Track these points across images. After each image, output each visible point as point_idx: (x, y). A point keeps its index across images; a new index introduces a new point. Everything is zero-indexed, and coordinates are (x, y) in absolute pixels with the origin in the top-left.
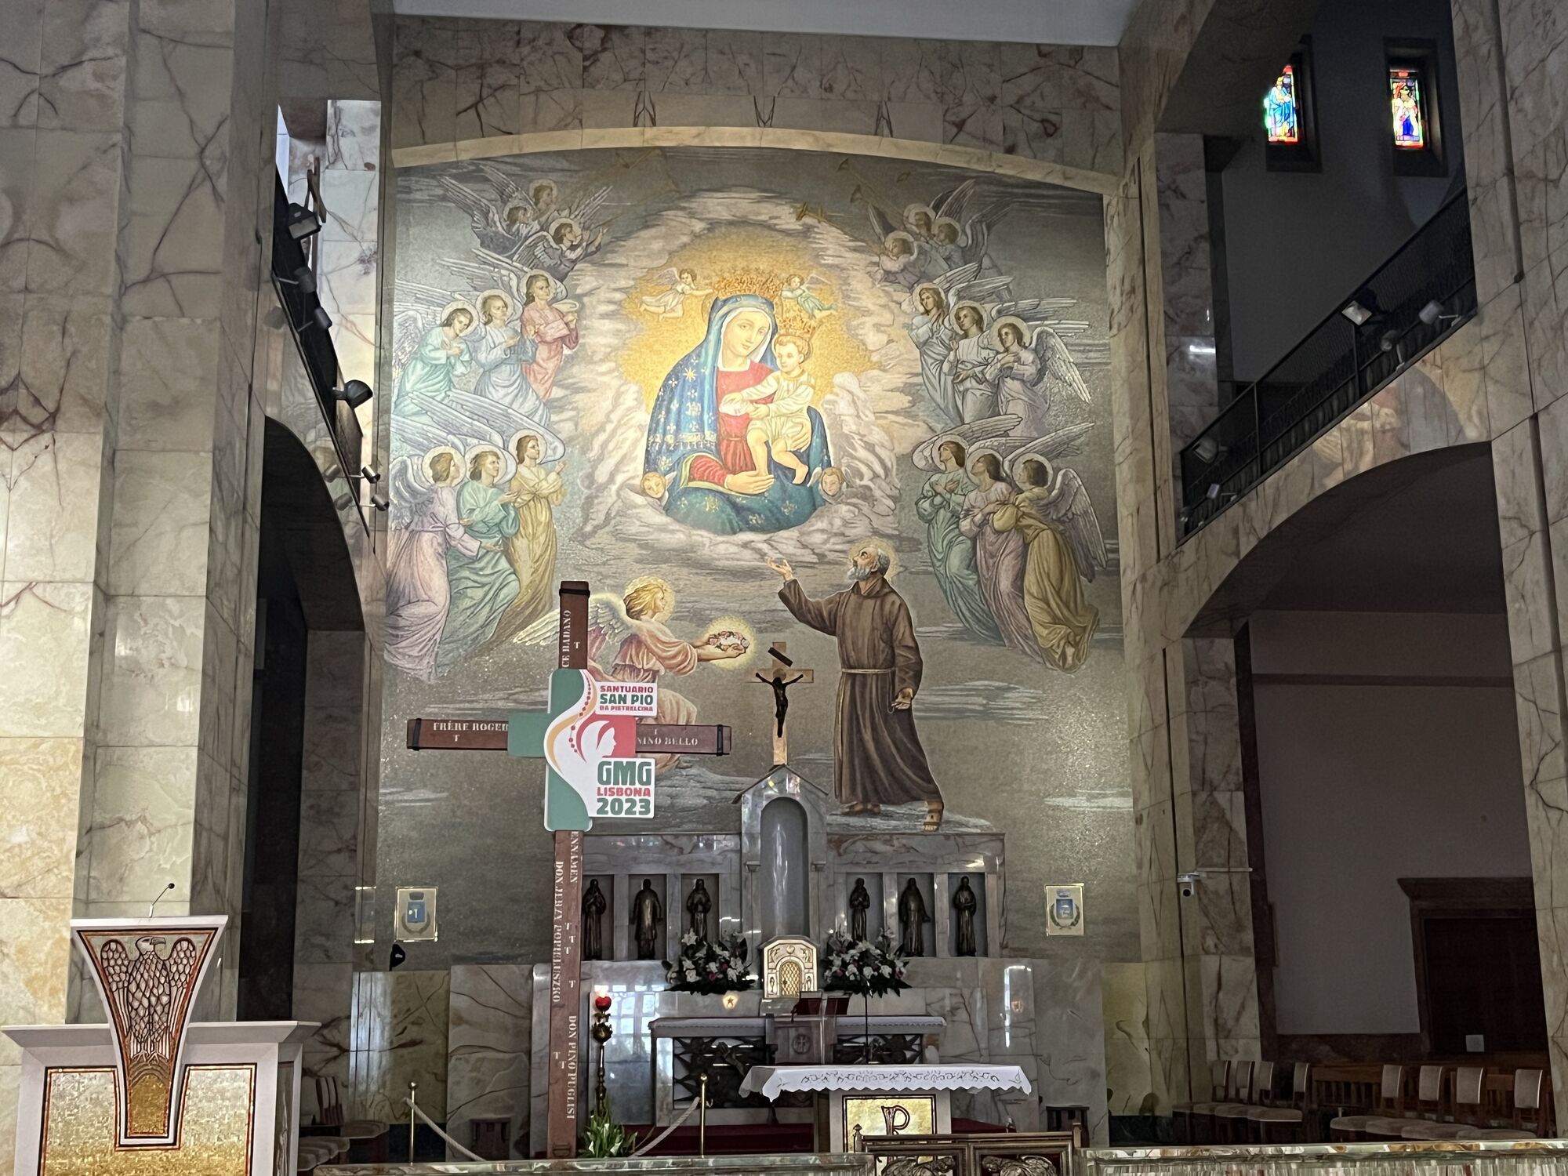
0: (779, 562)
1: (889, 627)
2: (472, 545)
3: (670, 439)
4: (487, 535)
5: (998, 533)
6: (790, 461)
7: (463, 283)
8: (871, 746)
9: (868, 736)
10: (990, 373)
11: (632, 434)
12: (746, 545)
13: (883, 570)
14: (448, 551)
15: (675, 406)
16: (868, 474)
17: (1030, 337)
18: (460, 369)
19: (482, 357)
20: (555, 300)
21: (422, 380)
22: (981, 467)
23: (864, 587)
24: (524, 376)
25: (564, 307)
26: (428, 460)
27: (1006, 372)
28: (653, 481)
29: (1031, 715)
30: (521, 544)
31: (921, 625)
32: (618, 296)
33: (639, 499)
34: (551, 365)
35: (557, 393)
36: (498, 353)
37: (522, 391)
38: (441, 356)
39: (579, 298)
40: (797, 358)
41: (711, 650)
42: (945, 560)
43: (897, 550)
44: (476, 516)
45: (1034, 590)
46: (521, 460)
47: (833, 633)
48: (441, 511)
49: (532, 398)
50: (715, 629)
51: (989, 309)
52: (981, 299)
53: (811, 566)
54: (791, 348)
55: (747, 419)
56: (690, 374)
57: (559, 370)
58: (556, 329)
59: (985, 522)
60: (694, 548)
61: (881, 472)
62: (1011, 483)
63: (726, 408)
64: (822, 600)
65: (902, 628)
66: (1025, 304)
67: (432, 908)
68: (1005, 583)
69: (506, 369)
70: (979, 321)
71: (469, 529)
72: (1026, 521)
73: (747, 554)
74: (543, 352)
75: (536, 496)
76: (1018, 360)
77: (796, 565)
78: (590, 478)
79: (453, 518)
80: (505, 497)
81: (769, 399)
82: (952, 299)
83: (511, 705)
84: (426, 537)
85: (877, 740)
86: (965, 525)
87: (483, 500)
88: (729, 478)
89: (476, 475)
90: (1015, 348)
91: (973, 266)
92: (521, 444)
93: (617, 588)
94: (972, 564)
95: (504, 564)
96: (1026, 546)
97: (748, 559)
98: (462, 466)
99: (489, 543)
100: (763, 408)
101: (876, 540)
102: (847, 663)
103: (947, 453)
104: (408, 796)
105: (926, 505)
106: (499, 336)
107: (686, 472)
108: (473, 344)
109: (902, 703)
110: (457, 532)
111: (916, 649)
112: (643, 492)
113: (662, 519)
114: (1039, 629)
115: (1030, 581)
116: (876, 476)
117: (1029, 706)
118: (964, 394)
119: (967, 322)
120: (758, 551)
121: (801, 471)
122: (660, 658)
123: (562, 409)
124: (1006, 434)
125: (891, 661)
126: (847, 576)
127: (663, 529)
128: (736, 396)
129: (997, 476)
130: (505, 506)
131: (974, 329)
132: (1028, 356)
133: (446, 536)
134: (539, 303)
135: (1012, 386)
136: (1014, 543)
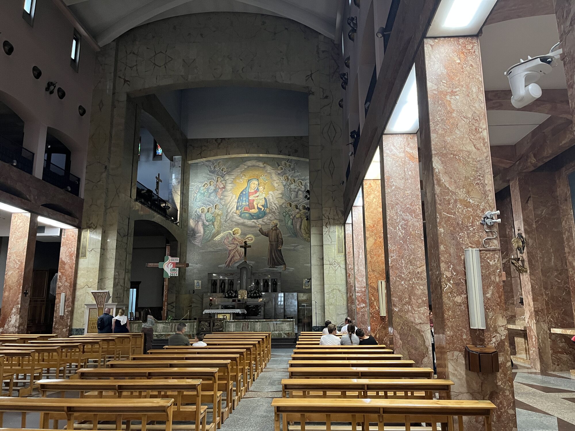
0: (259, 225)
1: (278, 236)
2: (208, 223)
3: (240, 204)
4: (210, 222)
5: (297, 218)
6: (261, 207)
7: (207, 179)
8: (274, 256)
9: (273, 254)
10: (296, 190)
11: (234, 203)
12: (253, 222)
13: (277, 226)
14: (204, 225)
15: (241, 198)
16: (274, 209)
17: (304, 184)
18: (206, 194)
19: (209, 191)
20: (222, 181)
21: (199, 196)
22: (294, 207)
23: (273, 228)
24: (216, 194)
25: (223, 182)
26: (200, 209)
27: (299, 190)
28: (238, 211)
29: (302, 250)
30: (215, 223)
31: (283, 234)
32: (232, 180)
33: (235, 215)
34: (221, 192)
35: (222, 197)
36: (212, 191)
37: (216, 197)
38: (203, 192)
39: (226, 180)
40: (262, 189)
41: (247, 240)
42: (287, 223)
43: (279, 222)
44: (208, 218)
45: (303, 228)
46: (216, 209)
47: (267, 236)
48: (202, 218)
49: (217, 198)
50: (248, 236)
51: (296, 179)
52: (295, 177)
53: (264, 225)
54: (261, 187)
55: (254, 200)
56: (244, 193)
57: (222, 193)
58: (222, 186)
59: (295, 216)
60: (244, 223)
61: (276, 208)
62: (299, 209)
63: (250, 198)
64: (266, 231)
65: (280, 235)
66: (303, 178)
67: (200, 284)
68: (298, 227)
69: (213, 193)
70: (294, 181)
71: (207, 221)
72: (302, 216)
73: (253, 223)
74: (219, 190)
75: (218, 215)
76: (301, 188)
77: (262, 225)
78: (227, 211)
79: (204, 219)
80: (213, 215)
81: (258, 196)
82: (290, 178)
83: (213, 250)
84: (200, 222)
85: (275, 255)
86: (291, 217)
87: (209, 216)
88: (250, 210)
89: (208, 211)
90: (301, 185)
91: (294, 171)
92: (216, 206)
93: (232, 230)
94: (292, 224)
95: (213, 226)
96: (302, 220)
97: (253, 224)
98: (206, 210)
99: (210, 223)
100: (256, 198)
101: (276, 220)
102: (270, 242)
103: (288, 205)
104: (197, 265)
105: (284, 214)
106: (212, 188)
107: (243, 210)
108: (208, 189)
109: (279, 248)
110: (205, 221)
111: (282, 239)
112: (236, 213)
113: (239, 218)
114: (303, 235)
115: (302, 227)
116: (276, 209)
117: (302, 248)
118: (291, 194)
119: (292, 181)
120: (255, 223)
121: (263, 209)
122: (239, 242)
123: (222, 200)
124: (299, 201)
125: (278, 241)
126: (270, 227)
127: (239, 219)
128: (252, 196)
129: (297, 208)
130: (213, 217)
131: (294, 183)
132: (303, 187)
133: (203, 222)
134: (219, 182)
135: (300, 192)
136: (300, 220)
